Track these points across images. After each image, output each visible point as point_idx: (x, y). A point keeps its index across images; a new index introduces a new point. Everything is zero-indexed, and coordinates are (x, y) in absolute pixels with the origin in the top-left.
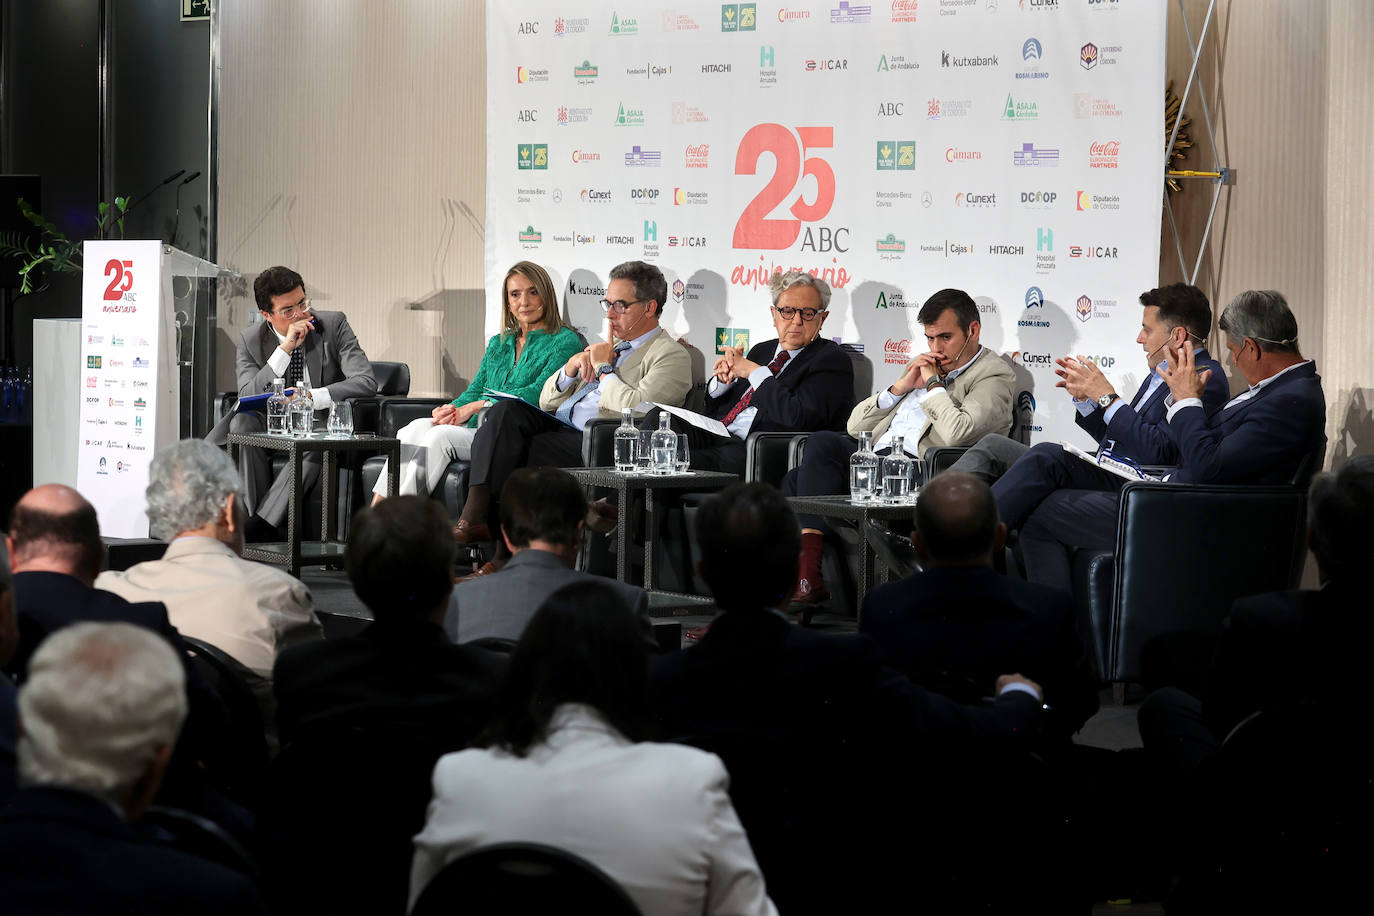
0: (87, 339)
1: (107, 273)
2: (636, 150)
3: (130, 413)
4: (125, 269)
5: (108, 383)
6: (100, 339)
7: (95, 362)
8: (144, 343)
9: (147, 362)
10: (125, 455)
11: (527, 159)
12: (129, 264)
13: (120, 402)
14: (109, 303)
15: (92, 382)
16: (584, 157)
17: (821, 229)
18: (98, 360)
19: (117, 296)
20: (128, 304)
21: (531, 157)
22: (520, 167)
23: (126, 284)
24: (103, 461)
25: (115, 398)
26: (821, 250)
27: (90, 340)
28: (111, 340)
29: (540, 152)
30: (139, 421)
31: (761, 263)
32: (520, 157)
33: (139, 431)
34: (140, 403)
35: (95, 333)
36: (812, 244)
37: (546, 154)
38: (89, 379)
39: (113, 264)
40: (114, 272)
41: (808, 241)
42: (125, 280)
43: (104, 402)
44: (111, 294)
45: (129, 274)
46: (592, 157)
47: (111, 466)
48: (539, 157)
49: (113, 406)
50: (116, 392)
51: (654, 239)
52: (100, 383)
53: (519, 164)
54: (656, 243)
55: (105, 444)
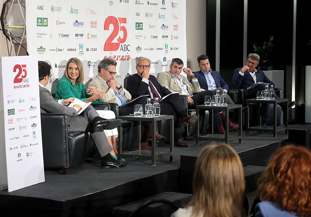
0: (7, 102)
1: (15, 71)
2: (77, 21)
3: (30, 130)
4: (23, 69)
5: (18, 120)
6: (13, 101)
7: (11, 112)
8: (34, 99)
9: (35, 107)
10: (29, 150)
11: (40, 23)
12: (24, 66)
13: (25, 127)
14: (16, 84)
15: (11, 121)
16: (60, 23)
17: (124, 45)
18: (13, 110)
19: (20, 81)
20: (25, 84)
21: (42, 22)
22: (37, 26)
23: (24, 75)
24: (19, 155)
25: (22, 126)
26: (124, 51)
27: (9, 102)
28: (18, 100)
29: (45, 20)
30: (34, 133)
31: (111, 55)
32: (38, 22)
33: (35, 137)
34: (34, 125)
35: (10, 99)
36: (122, 49)
37: (47, 22)
38: (9, 120)
39: (17, 67)
40: (18, 70)
41: (122, 48)
42: (23, 73)
43: (17, 128)
44: (17, 80)
45: (25, 70)
46: (63, 23)
47: (24, 156)
48: (45, 22)
49: (21, 130)
50: (22, 123)
51: (82, 49)
52: (15, 121)
53: (37, 24)
54: (83, 50)
55: (19, 147)
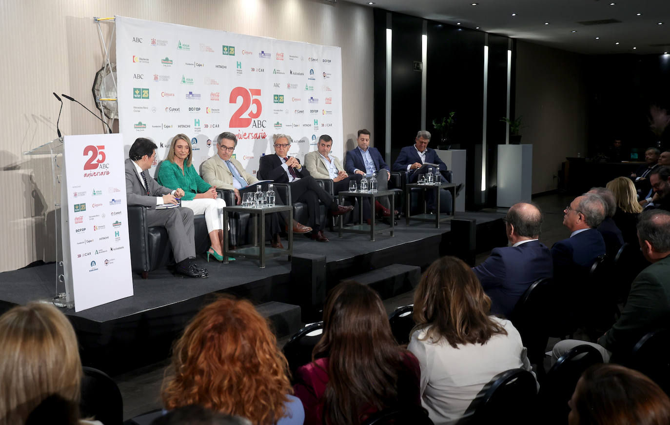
0: (73, 194)
1: (86, 154)
2: (191, 93)
3: (110, 231)
4: (99, 151)
5: (92, 218)
6: (83, 194)
7: (80, 207)
8: (117, 190)
9: (119, 201)
10: (109, 256)
11: (138, 94)
12: (102, 147)
13: (103, 227)
14: (88, 172)
15: (79, 220)
16: (167, 95)
17: (258, 121)
18: (83, 206)
19: (95, 166)
20: (104, 170)
21: (141, 93)
23: (101, 159)
24: (93, 263)
25: (98, 225)
27: (75, 194)
28: (92, 192)
29: (145, 92)
30: (117, 234)
31: (239, 132)
33: (118, 239)
34: (117, 224)
35: (78, 190)
37: (148, 93)
38: (77, 219)
39: (90, 148)
40: (90, 153)
42: (100, 157)
43: (90, 229)
44: (89, 166)
45: (102, 153)
47: (100, 264)
48: (144, 94)
49: (97, 231)
50: (98, 222)
52: (86, 219)
53: (134, 96)
54: (199, 127)
55: (93, 253)
